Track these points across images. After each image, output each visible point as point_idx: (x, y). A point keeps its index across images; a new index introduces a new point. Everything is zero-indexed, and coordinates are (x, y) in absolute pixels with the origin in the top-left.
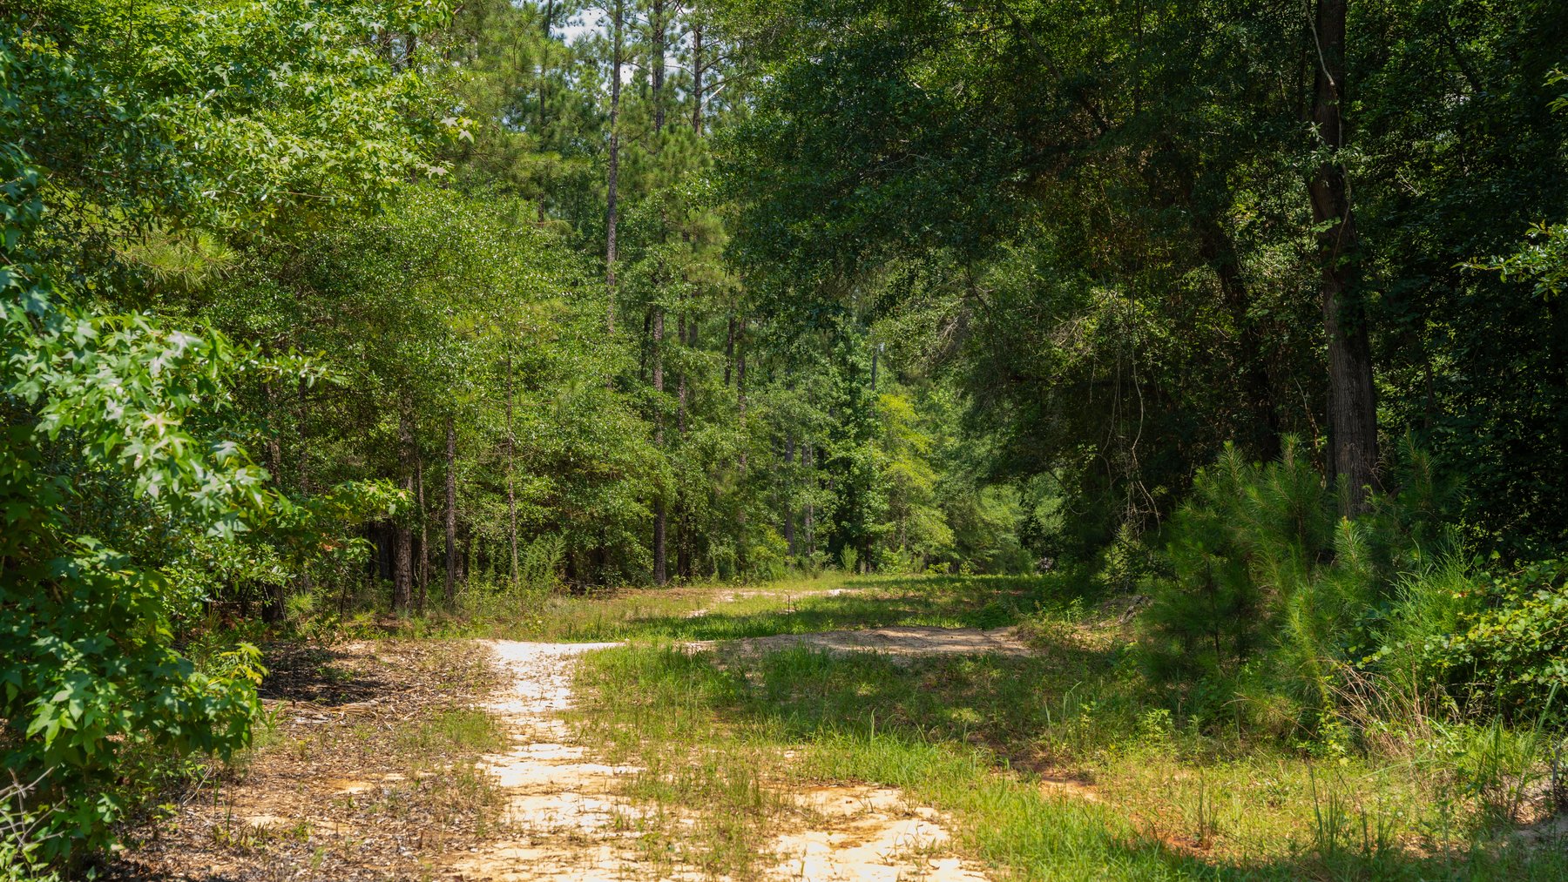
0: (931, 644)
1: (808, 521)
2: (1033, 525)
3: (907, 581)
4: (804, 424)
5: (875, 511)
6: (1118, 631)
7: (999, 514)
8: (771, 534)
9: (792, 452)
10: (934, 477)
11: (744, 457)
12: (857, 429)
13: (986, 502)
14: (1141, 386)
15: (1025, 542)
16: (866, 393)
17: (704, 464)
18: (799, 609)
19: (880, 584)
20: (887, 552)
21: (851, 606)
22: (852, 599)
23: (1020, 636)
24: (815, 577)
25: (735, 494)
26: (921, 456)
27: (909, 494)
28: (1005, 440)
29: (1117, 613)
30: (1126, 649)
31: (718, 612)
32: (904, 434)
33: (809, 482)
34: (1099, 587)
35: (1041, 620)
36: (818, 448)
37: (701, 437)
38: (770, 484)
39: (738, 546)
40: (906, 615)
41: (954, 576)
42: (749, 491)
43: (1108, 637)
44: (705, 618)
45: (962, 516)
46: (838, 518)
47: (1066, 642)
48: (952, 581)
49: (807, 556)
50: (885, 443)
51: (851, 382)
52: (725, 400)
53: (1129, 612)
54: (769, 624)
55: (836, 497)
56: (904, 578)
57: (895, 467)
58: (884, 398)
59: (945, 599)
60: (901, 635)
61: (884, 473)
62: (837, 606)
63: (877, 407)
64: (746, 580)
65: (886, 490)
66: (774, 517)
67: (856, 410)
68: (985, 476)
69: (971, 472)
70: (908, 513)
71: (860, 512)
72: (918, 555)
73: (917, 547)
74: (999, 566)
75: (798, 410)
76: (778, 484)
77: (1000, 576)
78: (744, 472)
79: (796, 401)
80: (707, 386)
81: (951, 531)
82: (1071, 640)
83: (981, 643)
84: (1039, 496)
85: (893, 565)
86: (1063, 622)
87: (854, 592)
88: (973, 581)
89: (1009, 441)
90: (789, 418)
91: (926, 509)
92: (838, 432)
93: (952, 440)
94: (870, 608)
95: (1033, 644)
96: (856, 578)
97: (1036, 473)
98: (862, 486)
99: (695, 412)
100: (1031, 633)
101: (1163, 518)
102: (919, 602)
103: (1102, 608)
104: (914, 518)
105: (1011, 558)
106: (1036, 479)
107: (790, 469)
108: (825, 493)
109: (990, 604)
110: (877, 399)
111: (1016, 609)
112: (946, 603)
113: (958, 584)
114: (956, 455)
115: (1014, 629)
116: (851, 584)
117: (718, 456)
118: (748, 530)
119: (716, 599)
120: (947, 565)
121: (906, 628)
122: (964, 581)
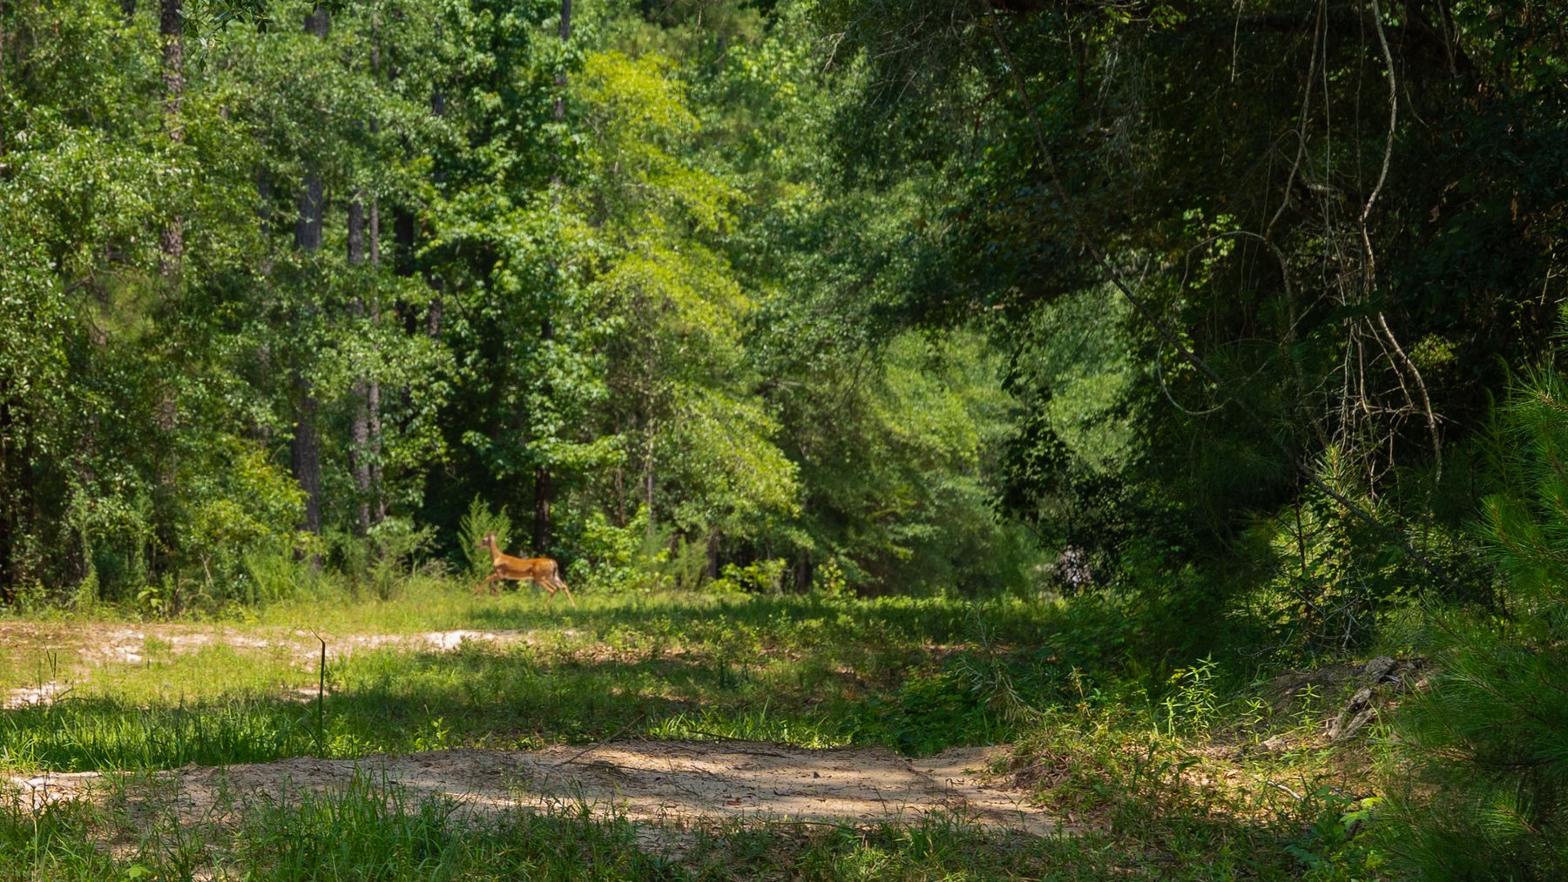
0: (752, 793)
1: (362, 430)
2: (1039, 450)
3: (659, 612)
4: (354, 136)
5: (562, 401)
6: (1322, 764)
7: (936, 419)
8: (253, 465)
9: (320, 223)
10: (743, 303)
11: (176, 230)
12: (513, 157)
13: (899, 380)
14: (1389, 30)
15: (1016, 500)
16: (544, 46)
17: (58, 251)
18: (342, 685)
19: (580, 619)
20: (597, 525)
21: (496, 681)
22: (499, 662)
23: (1023, 773)
24: (385, 596)
25: (147, 342)
26: (707, 239)
27: (668, 351)
28: (961, 193)
29: (1321, 710)
30: (1350, 818)
31: (100, 694)
32: (655, 172)
33: (368, 312)
34: (1257, 635)
35: (1087, 727)
36: (398, 211)
37: (48, 168)
38: (250, 315)
39: (158, 498)
40: (666, 709)
41: (799, 600)
42: (190, 332)
43: (1293, 781)
44: (58, 710)
45: (824, 419)
46: (452, 421)
47: (1163, 796)
48: (798, 613)
49: (359, 532)
50: (598, 200)
51: (498, 13)
52: (121, 59)
53: (1357, 708)
54: (259, 728)
55: (449, 357)
56: (651, 603)
57: (626, 271)
58: (596, 61)
59: (777, 666)
60: (661, 764)
61: (594, 288)
62: (454, 679)
63: (576, 88)
64: (176, 601)
65: (599, 340)
66: (263, 414)
67: (511, 99)
68: (898, 301)
69: (855, 288)
70: (663, 411)
71: (521, 405)
72: (692, 535)
73: (688, 514)
74: (931, 572)
75: (338, 93)
76: (275, 317)
77: (940, 601)
78: (177, 279)
79: (334, 68)
80: (67, 16)
81: (791, 467)
82: (1180, 789)
83: (904, 793)
84: (1057, 365)
85: (617, 563)
86: (1154, 735)
87: (504, 641)
88: (859, 615)
89: (978, 194)
90: (312, 118)
91: (716, 398)
92: (457, 165)
93: (800, 192)
94: (550, 686)
95: (1062, 799)
96: (506, 601)
97: (1050, 295)
98: (528, 324)
99: (33, 96)
100: (1058, 764)
101: (1450, 433)
102: (702, 674)
103: (1272, 694)
104: (680, 425)
105: (969, 551)
106: (1050, 314)
107: (313, 271)
108: (415, 344)
109: (914, 681)
110: (575, 65)
111: (1012, 693)
112: (783, 680)
113: (814, 624)
114: (810, 237)
115: (1002, 753)
116: (491, 618)
117: (98, 227)
118: (185, 452)
119: (89, 656)
120: (776, 567)
121: (674, 746)
122: (832, 614)
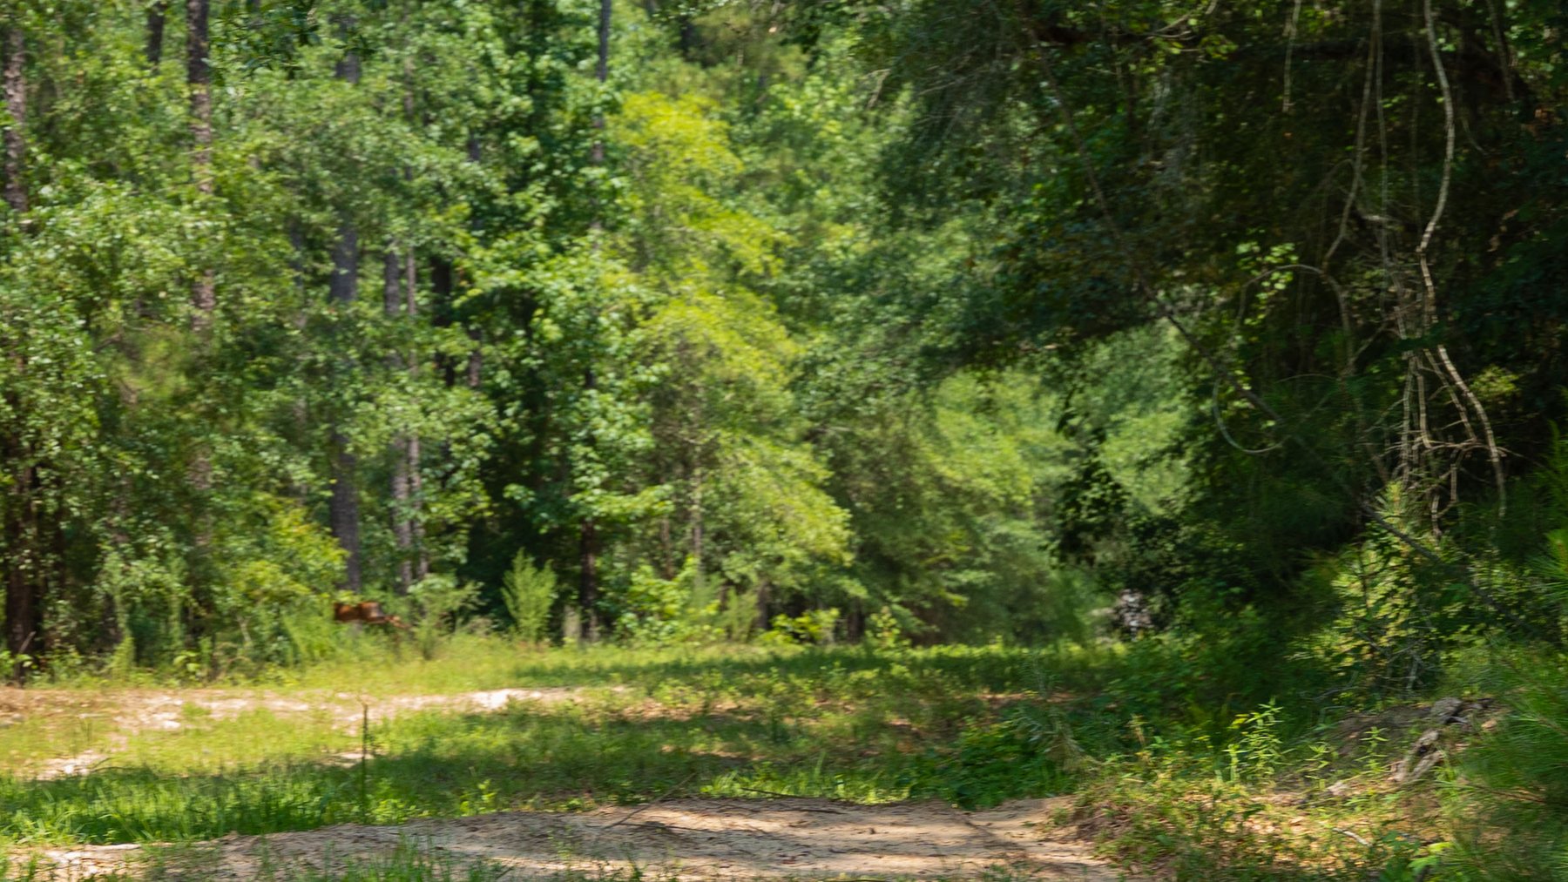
0: (807, 851)
1: (401, 486)
2: (1094, 492)
3: (710, 666)
4: (389, 184)
5: (608, 453)
6: (1389, 808)
7: (988, 462)
8: (291, 524)
9: (354, 275)
10: (790, 348)
11: (207, 284)
12: (551, 203)
13: (950, 423)
14: (1444, 56)
15: (1072, 544)
16: (581, 89)
17: (86, 308)
18: (385, 749)
19: (629, 675)
20: (644, 578)
21: (543, 741)
22: (546, 721)
23: (1085, 825)
24: (427, 655)
25: (179, 400)
26: (754, 284)
27: (713, 398)
28: (1011, 230)
29: (1387, 754)
30: (1418, 864)
31: (137, 762)
32: (697, 215)
33: (405, 363)
34: (1320, 677)
35: (1148, 776)
36: (435, 260)
37: (75, 223)
38: (285, 370)
39: (192, 560)
40: (718, 766)
41: (853, 650)
42: (223, 389)
43: (1360, 828)
44: (96, 779)
45: (873, 465)
46: (494, 474)
47: (1228, 846)
48: (852, 664)
49: (400, 590)
50: (639, 244)
51: (534, 54)
52: (148, 110)
53: (1424, 751)
54: (298, 795)
55: (490, 409)
56: (701, 657)
57: (668, 318)
58: (635, 103)
59: (831, 720)
60: (714, 823)
61: (636, 335)
62: (499, 739)
63: (615, 131)
64: (214, 665)
65: (643, 389)
66: (300, 471)
67: (549, 143)
68: (948, 342)
69: (904, 330)
70: (709, 459)
71: (564, 457)
72: (742, 586)
73: (737, 564)
74: (986, 619)
75: (371, 141)
76: (311, 371)
77: (996, 648)
78: (209, 334)
79: (367, 115)
80: (91, 67)
81: (842, 514)
82: (1246, 838)
83: (962, 848)
84: (1112, 405)
85: (665, 616)
86: (1217, 783)
87: (551, 700)
88: (914, 665)
89: (1028, 231)
90: (345, 166)
91: (763, 445)
92: (494, 212)
93: (845, 232)
94: (601, 745)
95: (1125, 850)
96: (552, 658)
97: (1102, 333)
98: (569, 373)
99: (57, 149)
100: (1120, 815)
101: (1513, 466)
102: (754, 729)
103: (1337, 738)
104: (729, 476)
105: (1025, 596)
106: (1103, 353)
107: (348, 324)
108: (455, 396)
109: (971, 732)
110: (613, 107)
111: (1071, 743)
112: (838, 733)
113: (869, 675)
114: (857, 279)
115: (1062, 804)
116: (538, 676)
117: (127, 281)
118: (221, 513)
119: (125, 723)
120: (828, 617)
121: (727, 804)
122: (885, 664)
